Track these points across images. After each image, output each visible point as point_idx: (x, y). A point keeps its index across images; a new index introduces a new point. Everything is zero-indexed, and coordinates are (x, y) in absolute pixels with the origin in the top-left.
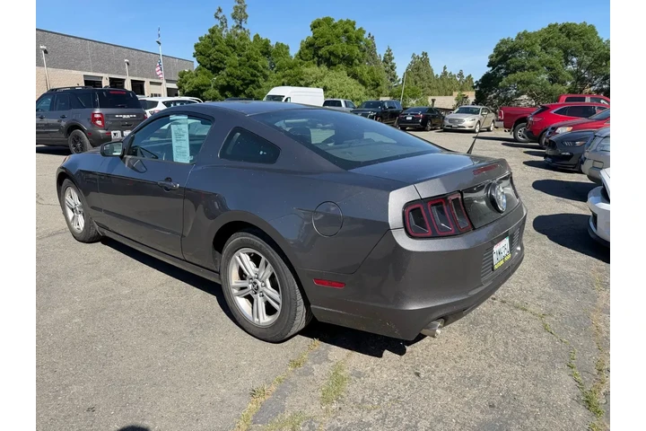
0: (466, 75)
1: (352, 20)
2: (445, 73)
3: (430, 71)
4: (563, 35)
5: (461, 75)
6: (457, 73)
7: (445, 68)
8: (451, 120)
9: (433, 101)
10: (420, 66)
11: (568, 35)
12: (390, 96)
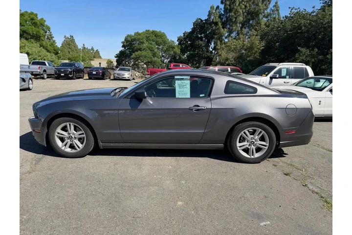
0: (95, 50)
1: (35, 13)
2: (84, 48)
3: (76, 46)
4: (154, 36)
5: (92, 49)
6: (90, 48)
7: (84, 45)
8: (118, 74)
9: (100, 63)
10: (70, 43)
11: (155, 36)
12: (69, 60)
